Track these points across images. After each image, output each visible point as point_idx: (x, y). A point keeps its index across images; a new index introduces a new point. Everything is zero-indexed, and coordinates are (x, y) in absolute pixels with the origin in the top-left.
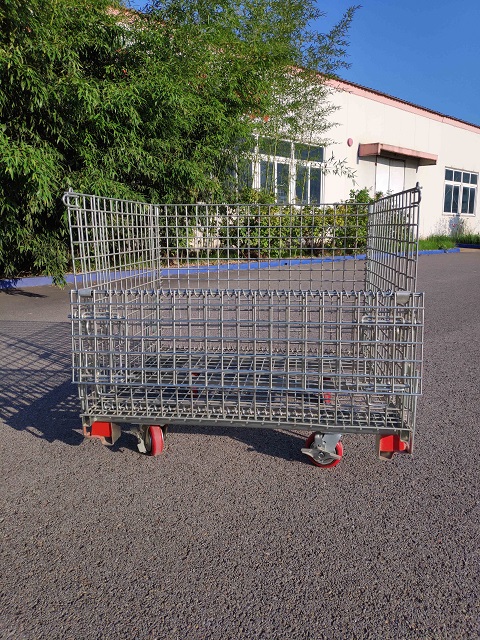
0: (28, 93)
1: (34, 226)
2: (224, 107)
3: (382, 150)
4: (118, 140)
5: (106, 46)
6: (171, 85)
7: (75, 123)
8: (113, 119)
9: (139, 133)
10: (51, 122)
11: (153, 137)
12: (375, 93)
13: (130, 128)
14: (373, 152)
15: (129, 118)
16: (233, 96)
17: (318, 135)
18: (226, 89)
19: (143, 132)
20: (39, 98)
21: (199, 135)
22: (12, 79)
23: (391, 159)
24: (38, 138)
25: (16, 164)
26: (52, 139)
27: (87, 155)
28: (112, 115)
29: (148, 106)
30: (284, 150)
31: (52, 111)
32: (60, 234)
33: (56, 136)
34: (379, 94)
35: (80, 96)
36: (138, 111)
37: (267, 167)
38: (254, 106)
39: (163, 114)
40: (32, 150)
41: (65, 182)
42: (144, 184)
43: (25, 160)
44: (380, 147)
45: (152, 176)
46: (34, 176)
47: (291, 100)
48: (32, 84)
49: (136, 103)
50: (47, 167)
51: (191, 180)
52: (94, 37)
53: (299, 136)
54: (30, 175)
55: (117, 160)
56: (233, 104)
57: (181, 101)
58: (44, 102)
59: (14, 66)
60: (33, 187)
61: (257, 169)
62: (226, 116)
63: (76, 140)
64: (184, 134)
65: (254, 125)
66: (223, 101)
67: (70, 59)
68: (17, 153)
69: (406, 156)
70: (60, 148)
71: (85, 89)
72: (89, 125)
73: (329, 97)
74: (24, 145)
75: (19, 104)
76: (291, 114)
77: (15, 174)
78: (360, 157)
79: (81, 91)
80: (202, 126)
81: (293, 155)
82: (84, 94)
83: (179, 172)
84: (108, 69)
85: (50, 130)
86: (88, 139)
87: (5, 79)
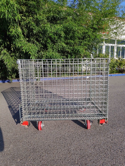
0: (32, 29)
2: (92, 30)
5: (58, 16)
8: (57, 35)
10: (39, 37)
11: (69, 40)
15: (61, 34)
16: (95, 26)
17: (124, 36)
18: (93, 25)
20: (35, 30)
21: (84, 38)
27: (49, 46)
29: (67, 31)
30: (113, 42)
33: (41, 40)
36: (64, 32)
37: (107, 48)
38: (102, 29)
42: (67, 53)
46: (30, 52)
47: (115, 26)
48: (33, 27)
52: (54, 13)
53: (117, 37)
56: (95, 29)
57: (76, 29)
59: (29, 22)
61: (104, 47)
62: (93, 33)
63: (46, 42)
64: (79, 39)
65: (102, 35)
66: (92, 28)
67: (44, 19)
68: (27, 45)
72: (50, 38)
76: (115, 31)
77: (25, 52)
80: (85, 36)
81: (116, 43)
82: (47, 28)
83: (76, 49)
84: (58, 22)
85: (39, 39)
86: (49, 41)
87: (27, 26)
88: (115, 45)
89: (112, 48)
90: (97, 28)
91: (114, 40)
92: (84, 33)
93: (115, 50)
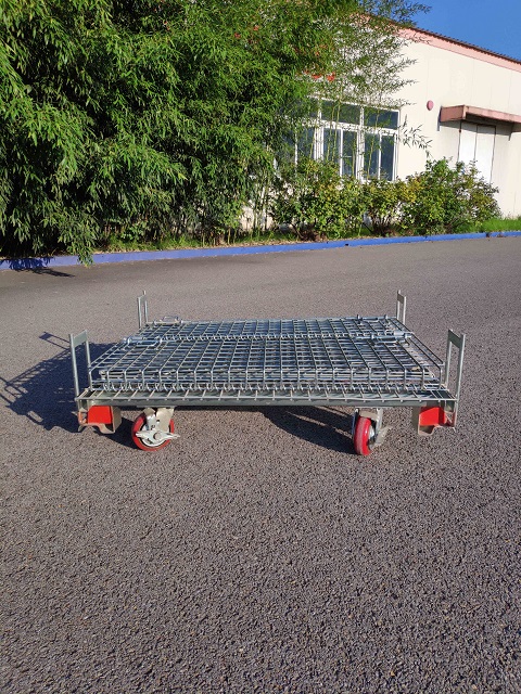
0: (52, 48)
1: (64, 198)
2: (277, 62)
3: (467, 114)
4: (154, 101)
6: (212, 36)
7: (106, 83)
8: (148, 78)
9: (177, 94)
10: (79, 81)
11: (194, 98)
12: (463, 45)
13: (168, 89)
14: (457, 116)
15: (165, 75)
16: (287, 49)
17: (389, 95)
18: (279, 43)
19: (182, 93)
20: (64, 53)
21: (247, 95)
22: (35, 32)
23: (479, 125)
24: (65, 100)
25: (39, 129)
26: (80, 101)
27: (120, 119)
28: (147, 73)
29: (188, 62)
30: (350, 114)
31: (80, 69)
32: (91, 208)
33: (85, 97)
34: (467, 47)
35: (109, 50)
36: (177, 68)
37: (331, 136)
38: (312, 61)
39: (206, 72)
40: (57, 113)
41: (93, 148)
42: (185, 153)
43: (49, 124)
44: (465, 110)
45: (193, 144)
46: (59, 142)
47: (357, 54)
48: (57, 37)
49: (174, 58)
50: (73, 132)
51: (236, 147)
53: (367, 98)
54: (55, 141)
55: (153, 125)
56: (287, 59)
57: (224, 54)
58: (70, 58)
59: (37, 17)
60: (58, 154)
61: (319, 135)
62: (280, 74)
63: (105, 102)
64: (231, 96)
65: (314, 86)
66: (276, 55)
67: (98, 7)
68: (40, 115)
69: (497, 120)
70: (90, 111)
71: (114, 42)
72: (121, 85)
73: (403, 50)
74: (48, 107)
75: (46, 62)
76: (358, 71)
77: (39, 140)
78: (441, 122)
79: (110, 43)
80: (251, 86)
81: (362, 122)
82: (113, 47)
83: (224, 138)
84: (145, 20)
85: (78, 91)
86: (120, 100)
87: (28, 32)
88: (358, 128)
89: (350, 138)
90: (296, 57)
91: (354, 107)
92: (249, 75)
93: (361, 147)
